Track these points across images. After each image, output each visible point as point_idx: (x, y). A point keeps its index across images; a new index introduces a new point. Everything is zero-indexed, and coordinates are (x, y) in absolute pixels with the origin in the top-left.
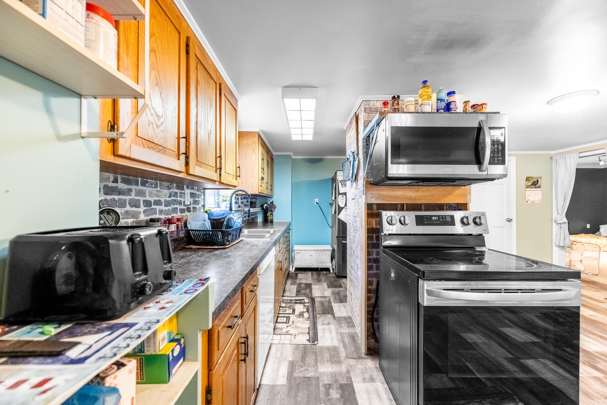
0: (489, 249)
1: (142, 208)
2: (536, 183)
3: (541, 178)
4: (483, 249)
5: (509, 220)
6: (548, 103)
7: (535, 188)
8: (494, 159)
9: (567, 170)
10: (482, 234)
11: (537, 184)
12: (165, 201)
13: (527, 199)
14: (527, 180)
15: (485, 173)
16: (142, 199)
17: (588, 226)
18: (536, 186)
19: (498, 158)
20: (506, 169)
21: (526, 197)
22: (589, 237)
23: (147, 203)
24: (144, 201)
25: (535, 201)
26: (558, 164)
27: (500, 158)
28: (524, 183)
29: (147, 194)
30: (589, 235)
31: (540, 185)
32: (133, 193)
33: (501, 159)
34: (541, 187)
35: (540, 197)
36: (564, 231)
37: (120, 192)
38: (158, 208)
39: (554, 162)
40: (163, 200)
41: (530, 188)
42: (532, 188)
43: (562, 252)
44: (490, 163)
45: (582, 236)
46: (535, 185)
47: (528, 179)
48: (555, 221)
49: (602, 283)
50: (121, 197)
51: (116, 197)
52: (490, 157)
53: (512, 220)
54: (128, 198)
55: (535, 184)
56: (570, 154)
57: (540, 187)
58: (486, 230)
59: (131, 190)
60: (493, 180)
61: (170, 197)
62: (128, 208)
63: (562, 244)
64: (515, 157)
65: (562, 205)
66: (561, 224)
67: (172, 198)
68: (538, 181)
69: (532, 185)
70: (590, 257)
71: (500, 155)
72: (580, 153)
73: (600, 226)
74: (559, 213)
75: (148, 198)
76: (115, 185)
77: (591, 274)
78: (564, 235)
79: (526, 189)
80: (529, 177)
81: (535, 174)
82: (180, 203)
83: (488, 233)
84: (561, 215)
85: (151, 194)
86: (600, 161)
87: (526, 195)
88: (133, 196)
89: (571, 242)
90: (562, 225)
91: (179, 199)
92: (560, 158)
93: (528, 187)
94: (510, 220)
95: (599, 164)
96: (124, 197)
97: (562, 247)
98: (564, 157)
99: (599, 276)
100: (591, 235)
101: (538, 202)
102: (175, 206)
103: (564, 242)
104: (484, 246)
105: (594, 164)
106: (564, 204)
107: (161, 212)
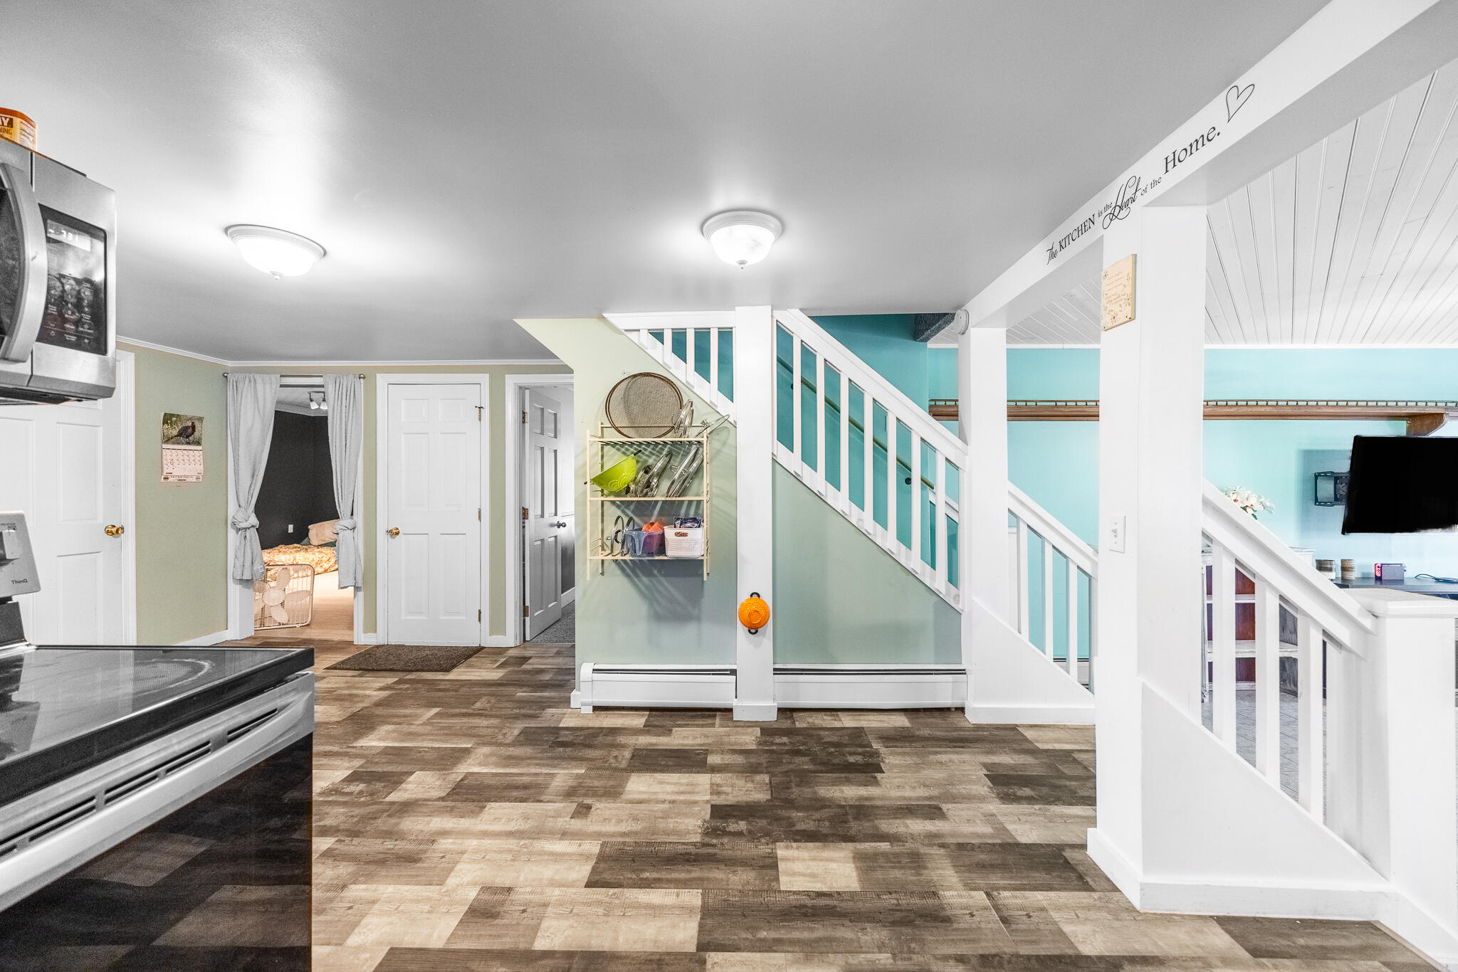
0: (40, 647)
2: (190, 430)
3: (201, 419)
4: (17, 649)
5: (115, 531)
6: (226, 230)
7: (188, 443)
8: (64, 328)
9: (258, 409)
10: (10, 598)
11: (193, 434)
13: (166, 471)
14: (165, 422)
15: (24, 368)
17: (291, 528)
18: (190, 438)
19: (77, 327)
20: (111, 371)
21: (165, 467)
22: (292, 550)
25: (187, 477)
26: (240, 394)
27: (85, 329)
28: (157, 428)
30: (292, 546)
31: (200, 439)
33: (89, 334)
34: (203, 442)
35: (200, 468)
36: (251, 545)
39: (231, 390)
41: (173, 443)
42: (178, 443)
43: (249, 592)
44: (43, 337)
45: (281, 550)
46: (187, 437)
47: (168, 419)
48: (234, 524)
49: (319, 638)
52: (46, 314)
53: (122, 528)
55: (186, 433)
56: (265, 375)
57: (198, 443)
58: (25, 581)
60: (57, 399)
63: (247, 576)
64: (132, 355)
65: (248, 486)
66: (246, 529)
68: (193, 427)
69: (180, 434)
70: (298, 592)
71: (87, 317)
72: (281, 376)
73: (309, 527)
74: (242, 505)
77: (300, 625)
78: (252, 553)
79: (164, 446)
80: (173, 415)
81: (187, 409)
83: (36, 588)
84: (246, 510)
86: (311, 400)
87: (165, 462)
89: (264, 568)
90: (248, 531)
92: (245, 380)
93: (167, 440)
94: (117, 531)
95: (308, 407)
97: (247, 580)
98: (252, 379)
99: (312, 626)
100: (295, 545)
101: (195, 480)
103: (252, 570)
104: (20, 637)
105: (299, 405)
106: (253, 485)
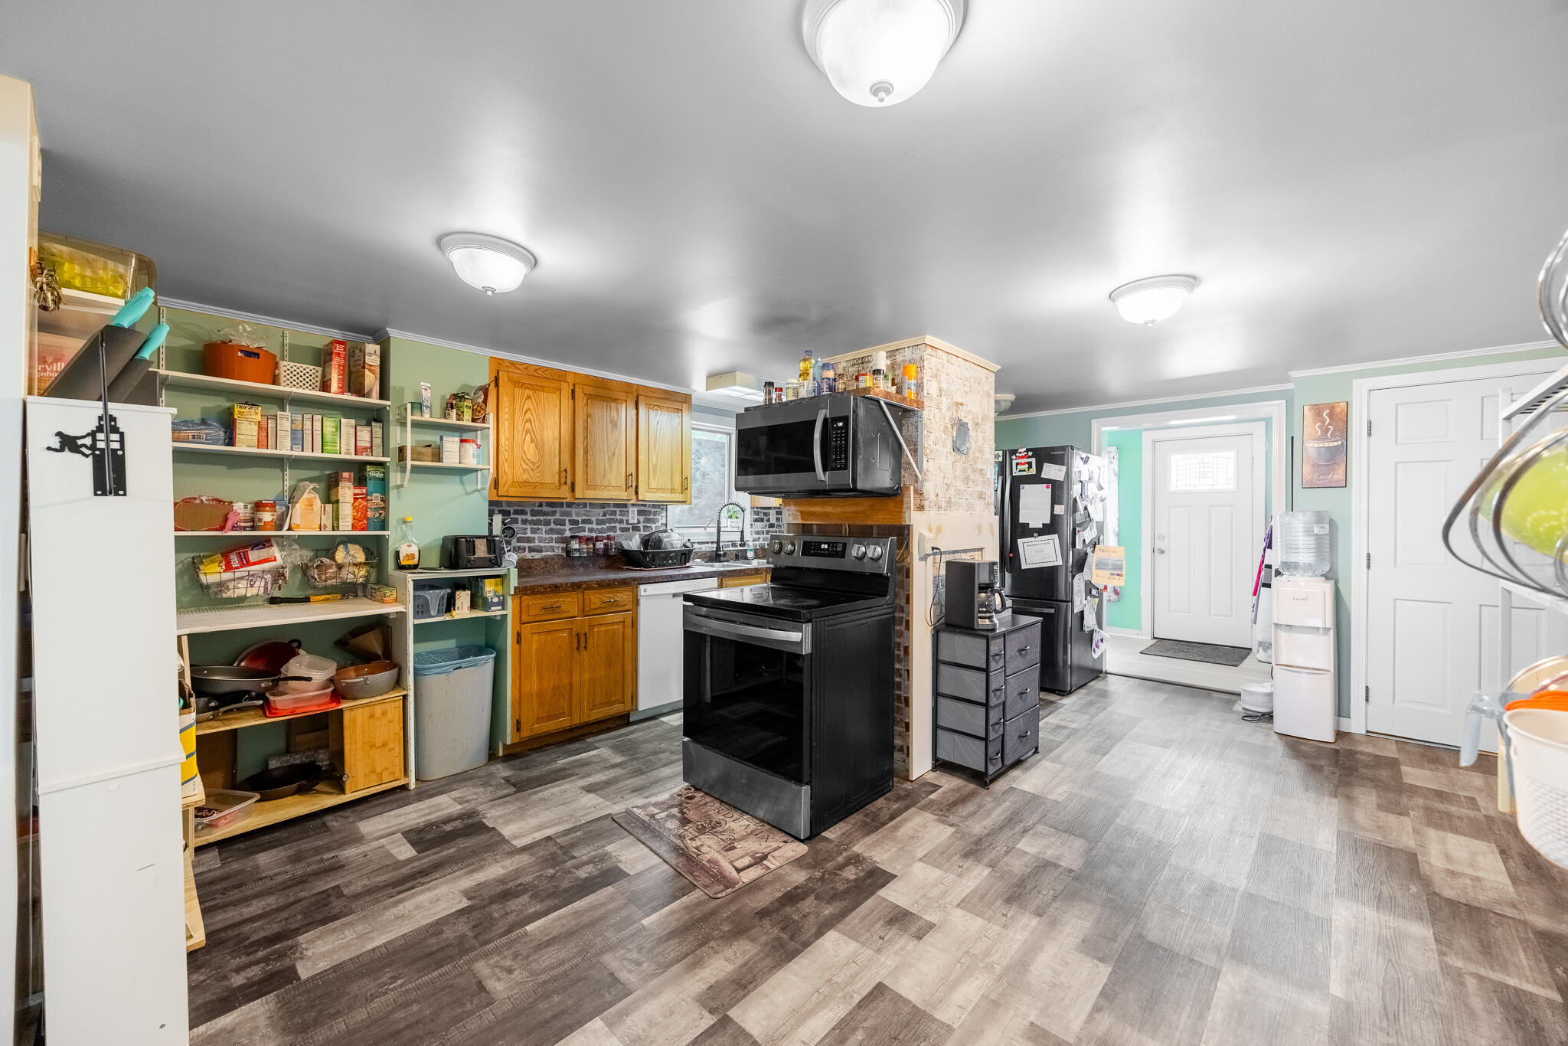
1: (568, 526)
12: (597, 520)
16: (567, 519)
23: (574, 522)
24: (570, 521)
29: (573, 514)
32: (558, 514)
37: (546, 514)
38: (587, 526)
40: (594, 519)
50: (545, 517)
51: (542, 518)
54: (552, 518)
59: (556, 512)
61: (604, 515)
62: (553, 526)
67: (608, 517)
75: (574, 517)
76: (540, 508)
82: (621, 521)
85: (578, 514)
88: (558, 516)
91: (618, 517)
96: (548, 518)
102: (613, 525)
107: (591, 530)
